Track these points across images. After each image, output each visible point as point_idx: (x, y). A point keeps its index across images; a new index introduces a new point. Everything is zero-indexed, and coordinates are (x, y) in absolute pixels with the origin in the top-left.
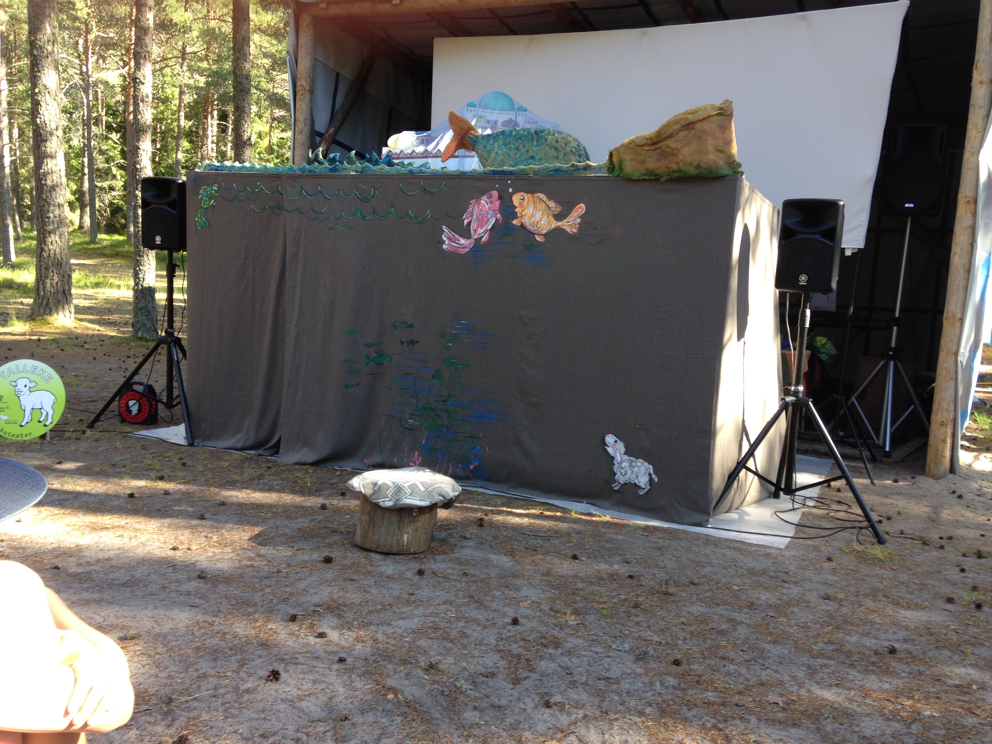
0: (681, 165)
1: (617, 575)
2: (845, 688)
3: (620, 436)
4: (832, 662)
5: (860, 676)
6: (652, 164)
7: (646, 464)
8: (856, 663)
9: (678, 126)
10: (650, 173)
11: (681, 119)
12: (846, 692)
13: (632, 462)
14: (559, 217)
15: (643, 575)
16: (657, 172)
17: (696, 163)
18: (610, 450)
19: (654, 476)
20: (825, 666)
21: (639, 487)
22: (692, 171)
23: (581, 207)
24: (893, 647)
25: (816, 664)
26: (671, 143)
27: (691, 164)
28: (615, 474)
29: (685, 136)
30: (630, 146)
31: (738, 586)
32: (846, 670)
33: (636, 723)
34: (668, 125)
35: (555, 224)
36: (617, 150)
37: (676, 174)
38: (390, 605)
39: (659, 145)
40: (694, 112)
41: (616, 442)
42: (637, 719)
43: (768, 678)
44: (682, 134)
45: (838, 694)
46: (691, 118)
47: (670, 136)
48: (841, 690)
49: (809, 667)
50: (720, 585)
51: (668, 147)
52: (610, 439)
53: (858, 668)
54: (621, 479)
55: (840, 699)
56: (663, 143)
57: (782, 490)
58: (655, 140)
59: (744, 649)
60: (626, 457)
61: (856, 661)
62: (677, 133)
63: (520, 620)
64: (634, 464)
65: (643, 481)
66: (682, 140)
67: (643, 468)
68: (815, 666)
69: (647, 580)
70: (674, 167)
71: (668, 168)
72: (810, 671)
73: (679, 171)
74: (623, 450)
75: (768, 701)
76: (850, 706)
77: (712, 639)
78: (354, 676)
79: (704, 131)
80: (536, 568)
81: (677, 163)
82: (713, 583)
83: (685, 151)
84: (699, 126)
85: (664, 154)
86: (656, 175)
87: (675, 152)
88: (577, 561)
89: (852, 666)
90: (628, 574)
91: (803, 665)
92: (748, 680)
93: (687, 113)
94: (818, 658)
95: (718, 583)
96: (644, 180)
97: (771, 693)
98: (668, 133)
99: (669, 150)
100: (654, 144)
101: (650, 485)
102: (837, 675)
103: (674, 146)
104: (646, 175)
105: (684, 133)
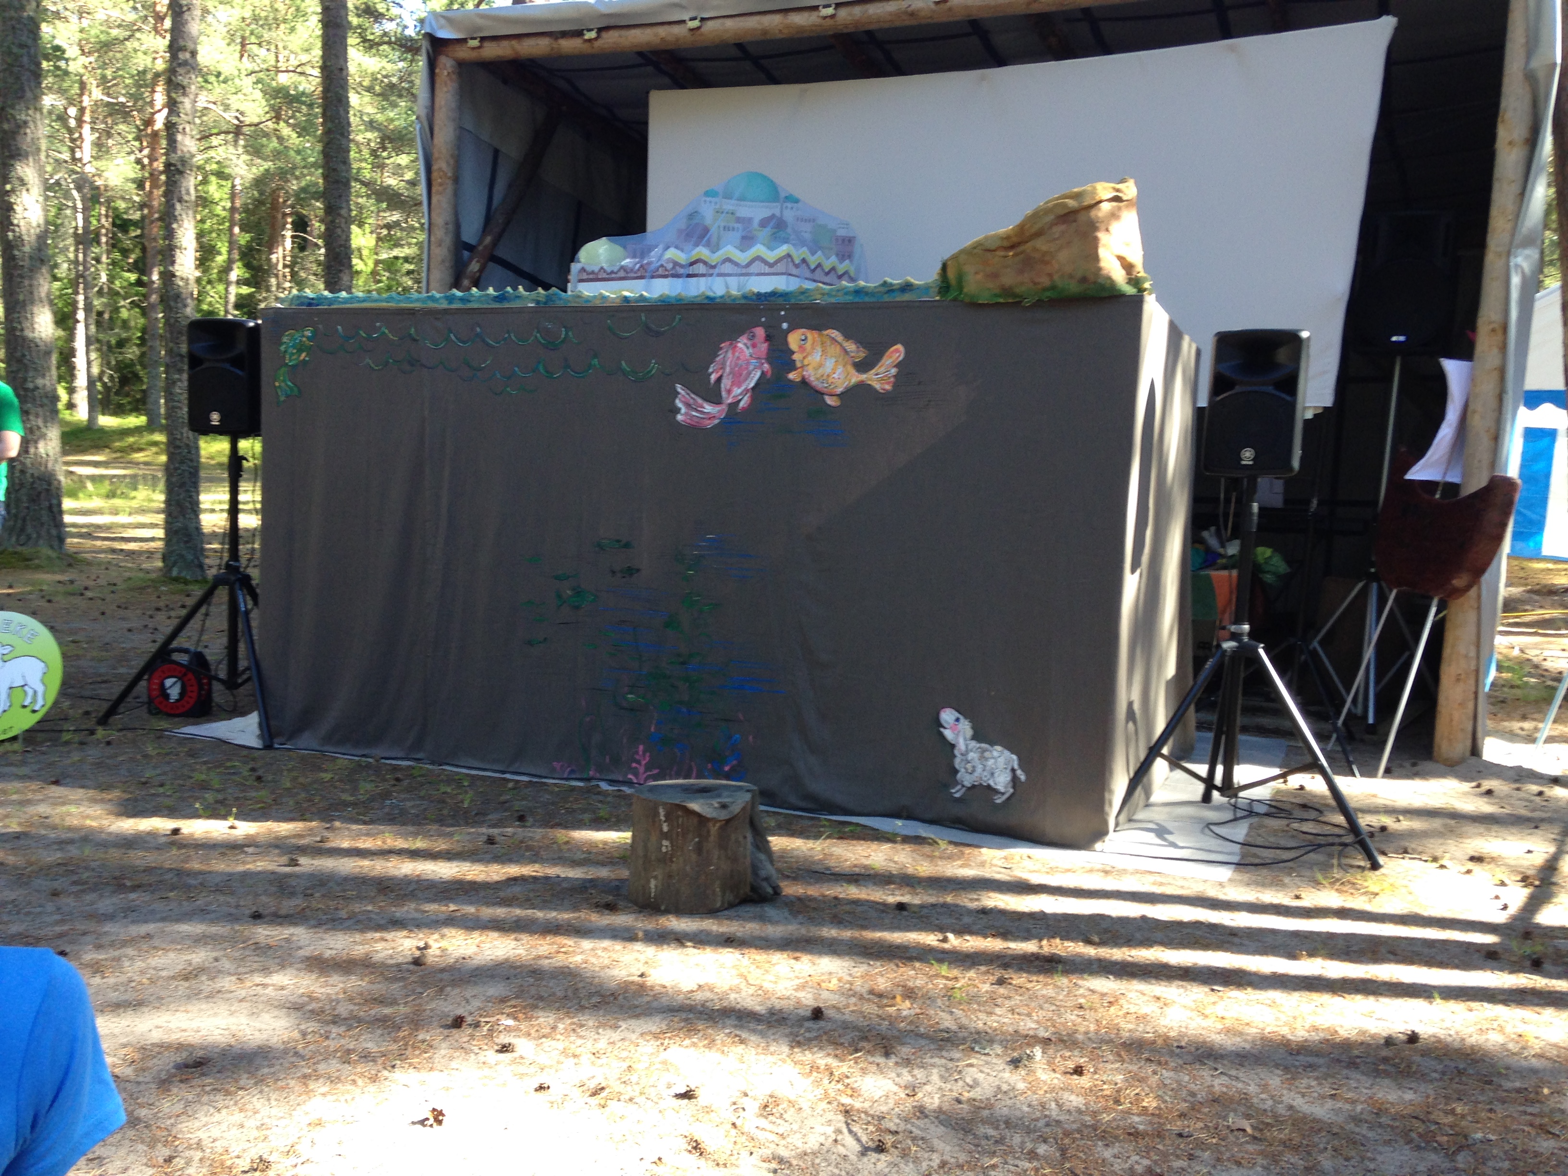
0: (1056, 277)
5: (1366, 1081)
6: (1008, 279)
7: (1007, 753)
8: (1358, 1060)
9: (1050, 218)
10: (1007, 291)
11: (1055, 207)
13: (984, 751)
16: (1017, 290)
17: (1080, 275)
18: (948, 733)
19: (1019, 772)
20: (1310, 1066)
21: (995, 792)
22: (1074, 288)
23: (897, 350)
24: (1413, 1032)
25: (1297, 1063)
26: (1041, 244)
27: (1071, 276)
28: (956, 771)
30: (975, 251)
31: (1161, 943)
32: (1345, 1072)
34: (1035, 216)
35: (856, 378)
37: (1048, 294)
39: (1021, 248)
40: (1076, 195)
41: (957, 720)
43: (1225, 1090)
46: (1071, 204)
47: (1039, 234)
51: (1035, 249)
52: (948, 716)
53: (1362, 1068)
54: (966, 778)
56: (1029, 245)
58: (1015, 240)
60: (974, 744)
62: (1050, 227)
64: (986, 754)
65: (1001, 781)
66: (1057, 239)
67: (1001, 760)
70: (1045, 281)
71: (1035, 284)
73: (1053, 288)
74: (969, 732)
75: (1228, 1127)
76: (1357, 1130)
79: (1091, 225)
81: (1050, 275)
83: (1063, 256)
85: (1028, 263)
86: (1015, 295)
88: (905, 913)
92: (1193, 1094)
93: (1064, 197)
95: (1129, 941)
96: (998, 304)
97: (1232, 1114)
98: (1036, 229)
100: (1012, 247)
101: (1014, 786)
103: (1044, 248)
104: (1000, 296)
105: (1062, 227)
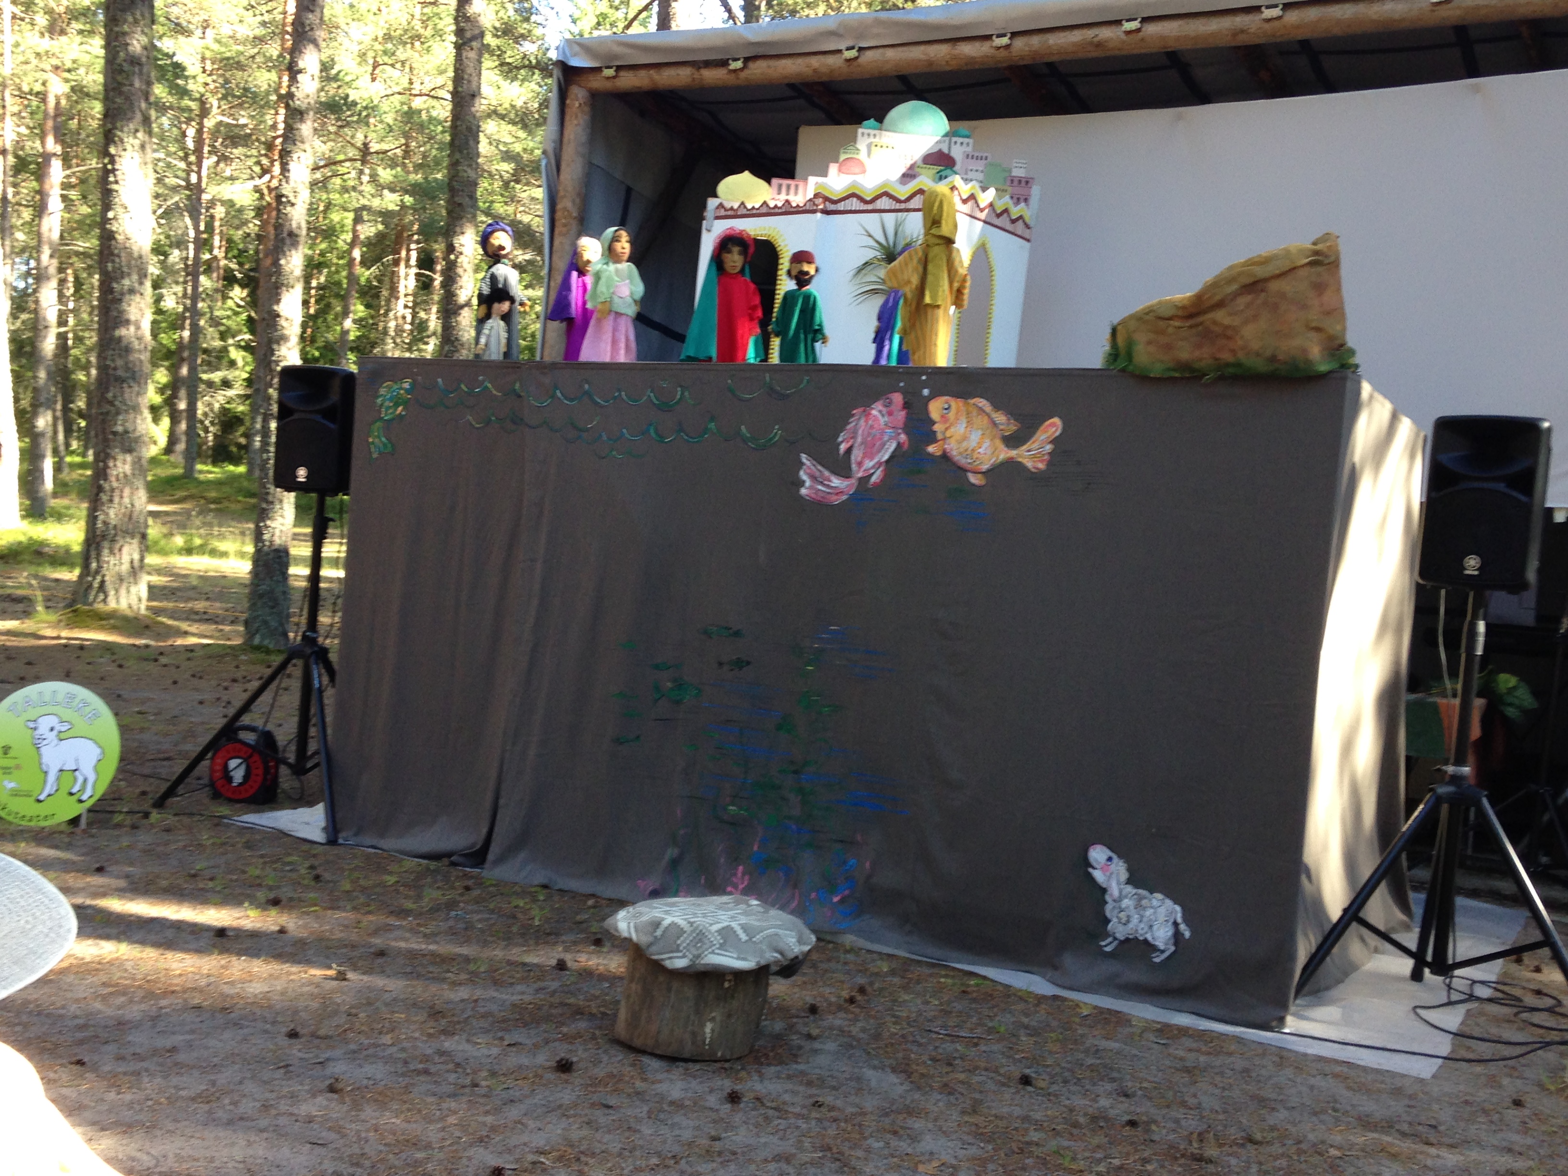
0: (1240, 354)
1: (1106, 1119)
6: (1185, 352)
7: (1169, 903)
9: (1234, 287)
10: (1184, 366)
11: (1240, 274)
13: (1141, 899)
14: (1013, 441)
15: (1155, 1122)
16: (1195, 366)
17: (1268, 353)
18: (1099, 875)
19: (1182, 927)
21: (1154, 948)
22: (1260, 365)
23: (1053, 425)
26: (1220, 316)
27: (1258, 354)
28: (1107, 921)
29: (1248, 305)
30: (1147, 317)
31: (1339, 1148)
34: (1215, 285)
35: (1004, 454)
36: (1123, 322)
37: (1231, 370)
39: (1200, 319)
40: (1265, 261)
41: (1110, 860)
44: (1243, 301)
46: (1261, 272)
47: (1220, 305)
50: (1303, 1146)
51: (1215, 323)
52: (1098, 854)
54: (1118, 930)
56: (1208, 316)
57: (1428, 965)
58: (1191, 309)
60: (1129, 890)
62: (1234, 298)
64: (1144, 902)
65: (1162, 936)
66: (1241, 312)
67: (1162, 911)
69: (1164, 1131)
70: (1227, 357)
71: (1216, 359)
73: (1238, 365)
74: (1124, 875)
79: (1283, 295)
80: (952, 1098)
81: (1233, 351)
82: (1290, 1142)
83: (1248, 331)
84: (1274, 286)
85: (1208, 335)
86: (1193, 370)
87: (1229, 333)
88: (1029, 1088)
90: (1127, 1118)
93: (1251, 263)
95: (1299, 1142)
96: (1172, 379)
98: (1218, 298)
99: (1216, 329)
100: (1191, 316)
101: (1176, 944)
103: (1227, 321)
104: (1174, 370)
105: (1247, 299)
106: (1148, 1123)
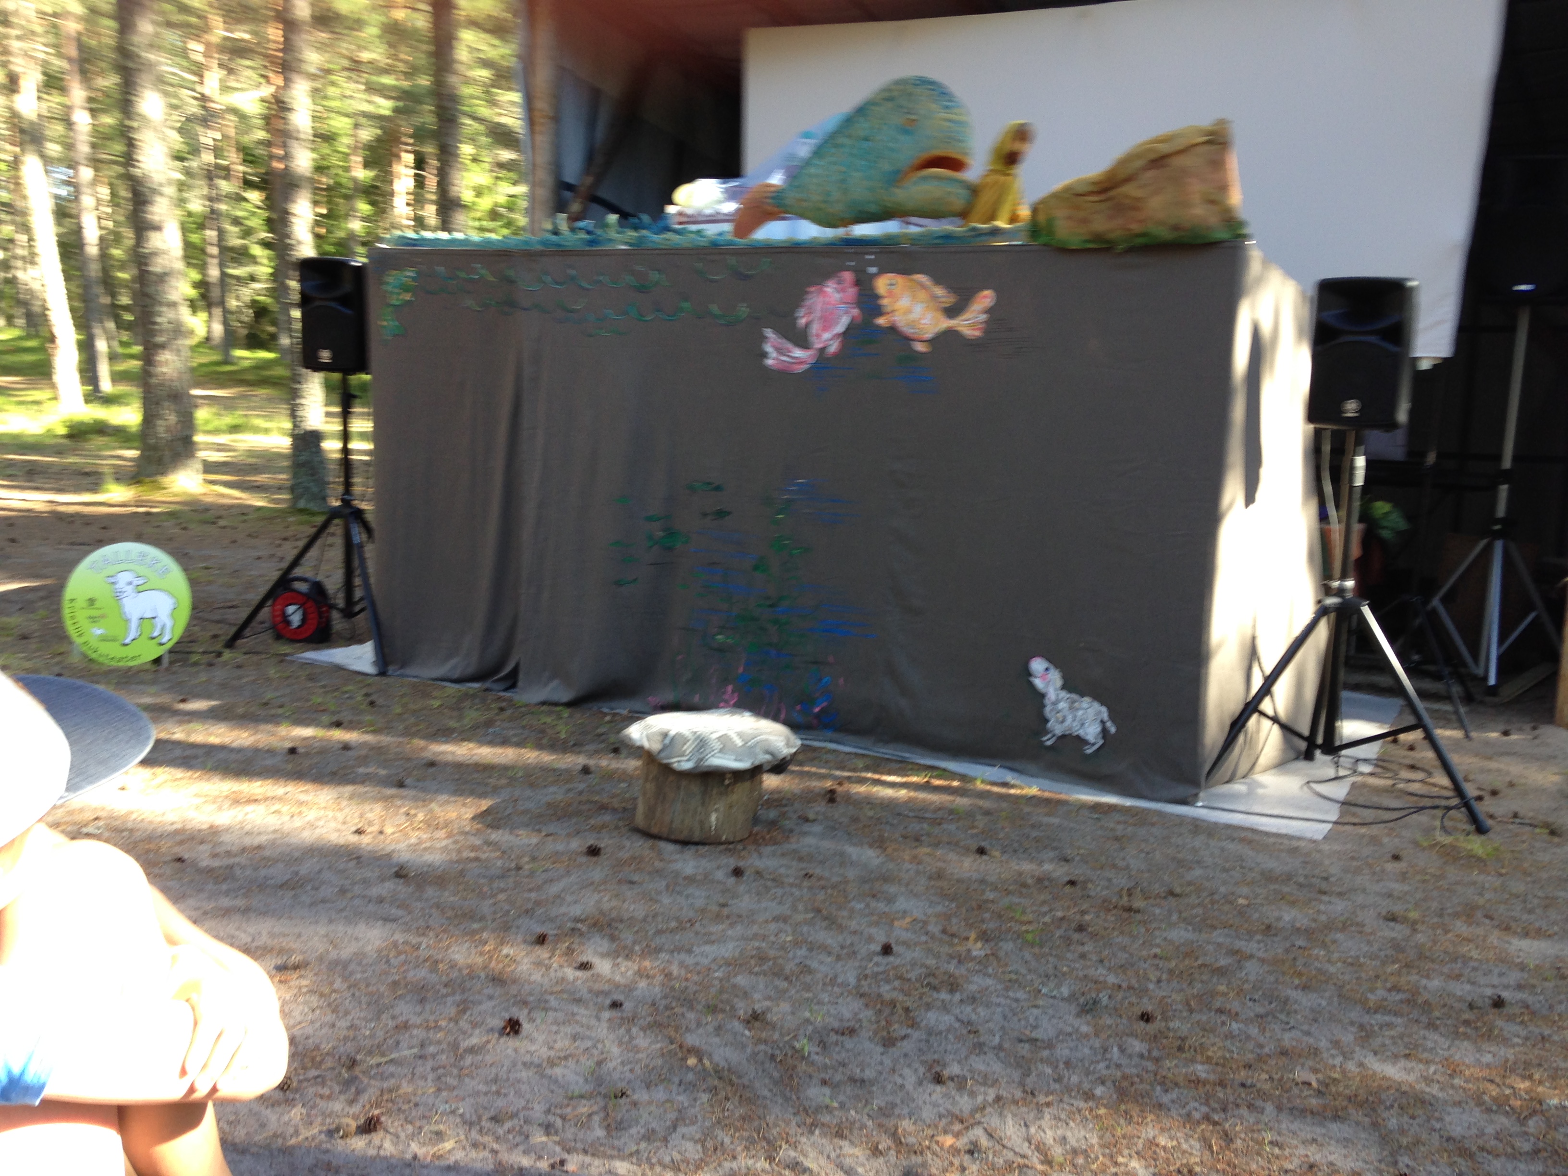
0: (1148, 224)
1: (1049, 879)
2: (1421, 1061)
3: (1054, 660)
4: (1399, 1020)
5: (1444, 1042)
6: (1099, 225)
7: (1096, 705)
8: (1438, 1022)
9: (1143, 162)
10: (1097, 237)
11: (1147, 151)
12: (1421, 1066)
13: (1073, 702)
14: (952, 312)
15: (1091, 881)
16: (1109, 237)
17: (1172, 222)
18: (1038, 683)
19: (1109, 724)
20: (1388, 1025)
21: (1085, 742)
22: (1166, 234)
23: (987, 296)
24: (1499, 997)
25: (1373, 1022)
26: (1130, 190)
27: (1163, 223)
28: (1047, 721)
29: (1155, 179)
30: (1065, 195)
31: (1247, 898)
32: (1422, 1032)
33: (1079, 1111)
34: (1126, 161)
35: (946, 323)
36: (1043, 201)
37: (1141, 241)
38: (690, 921)
39: (1111, 193)
40: (1168, 139)
41: (1047, 669)
42: (1081, 1104)
43: (1294, 1043)
44: (1150, 175)
45: (1409, 1071)
46: (1165, 149)
47: (1129, 179)
48: (1413, 1064)
49: (1362, 1027)
50: (1216, 897)
51: (1126, 195)
52: (1038, 665)
53: (1442, 1029)
54: (1056, 727)
55: (1411, 1078)
56: (1119, 190)
57: (1319, 747)
58: (1106, 185)
59: (1257, 997)
60: (1064, 694)
61: (1438, 1018)
62: (1142, 173)
63: (895, 948)
64: (1076, 704)
65: (1091, 732)
66: (1150, 184)
67: (1091, 712)
68: (1371, 1025)
69: (1099, 888)
70: (1136, 227)
71: (1127, 230)
72: (1364, 1034)
73: (1147, 235)
74: (1059, 682)
75: (1294, 1079)
76: (1428, 1090)
77: (1202, 982)
78: (634, 1030)
79: (1184, 170)
80: (920, 867)
81: (1142, 222)
82: (1205, 894)
83: (1155, 202)
84: (1176, 162)
85: (1119, 208)
86: (1107, 241)
87: (1138, 204)
89: (1432, 1026)
90: (1067, 879)
91: (1352, 1023)
92: (1261, 1046)
93: (1158, 140)
94: (1376, 1012)
95: (1213, 894)
96: (1089, 250)
97: (1298, 1068)
98: (1128, 173)
99: (1128, 202)
100: (1103, 191)
101: (1104, 737)
102: (1406, 1040)
103: (1135, 193)
104: (1090, 241)
105: (1154, 173)
106: (1085, 882)
